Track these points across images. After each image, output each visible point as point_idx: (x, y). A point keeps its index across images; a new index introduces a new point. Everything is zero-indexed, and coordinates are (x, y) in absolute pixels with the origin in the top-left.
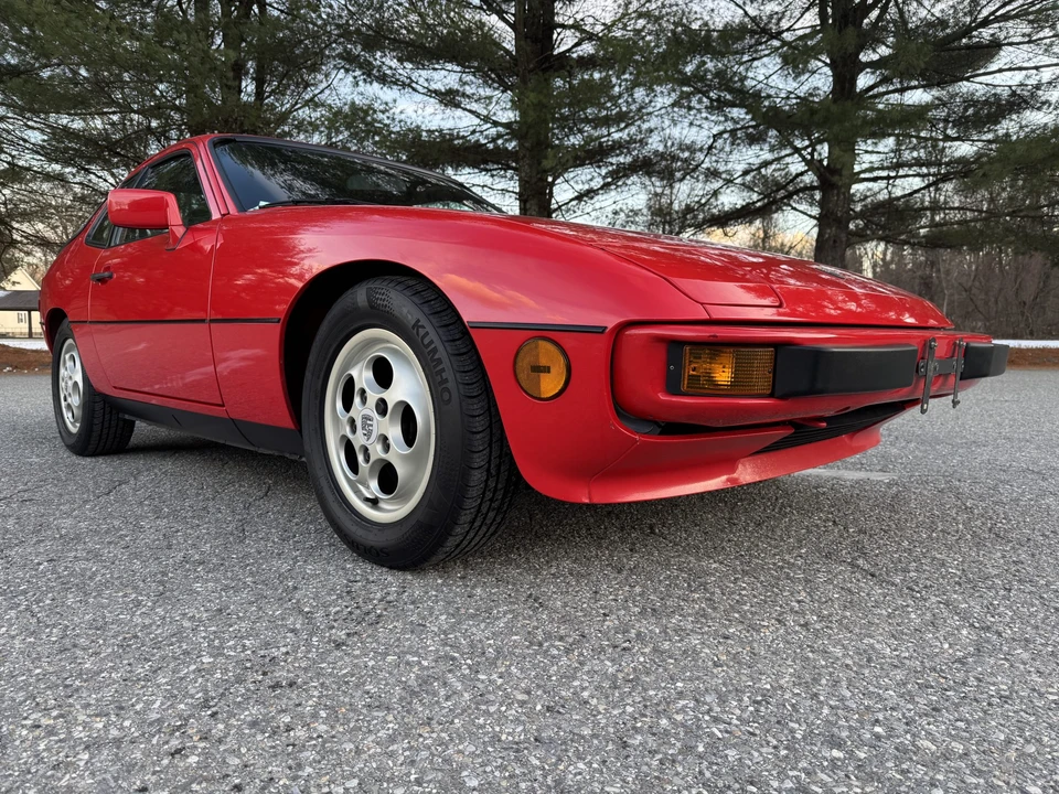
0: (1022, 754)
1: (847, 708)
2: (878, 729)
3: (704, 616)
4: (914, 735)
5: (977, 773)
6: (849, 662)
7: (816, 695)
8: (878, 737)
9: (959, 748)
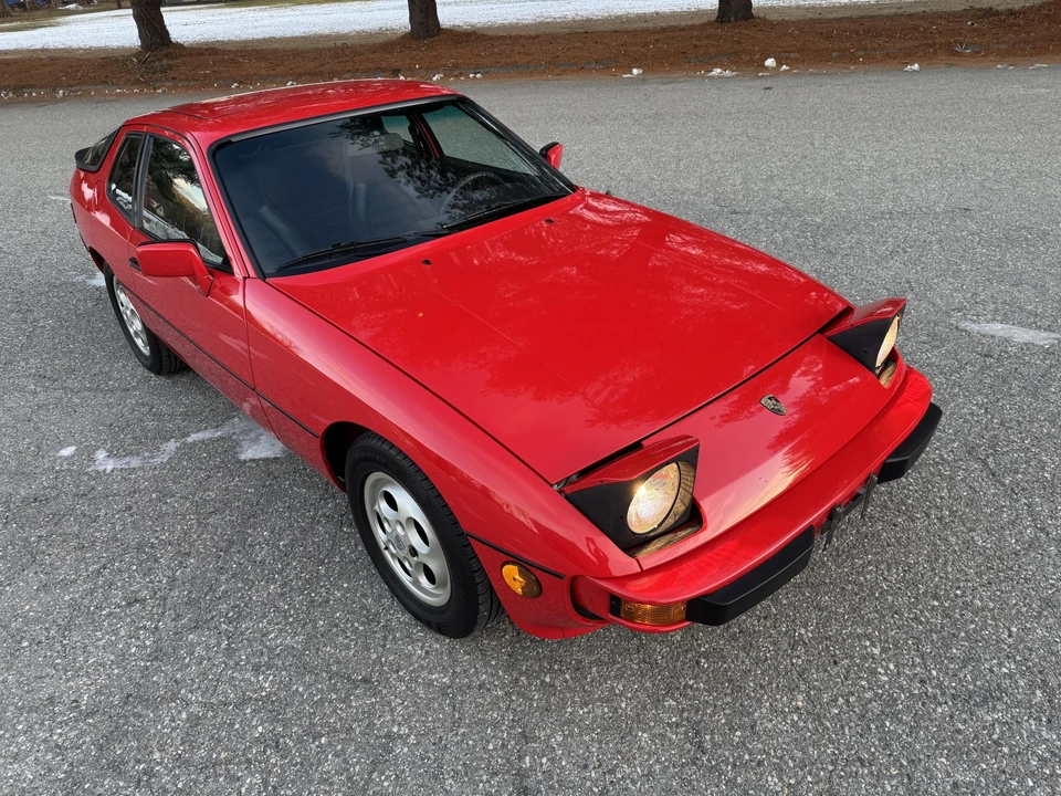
0: (1019, 611)
1: (947, 578)
2: (958, 592)
3: (885, 507)
4: (974, 597)
5: (994, 618)
6: (957, 549)
7: (934, 569)
8: (956, 596)
9: (991, 605)
